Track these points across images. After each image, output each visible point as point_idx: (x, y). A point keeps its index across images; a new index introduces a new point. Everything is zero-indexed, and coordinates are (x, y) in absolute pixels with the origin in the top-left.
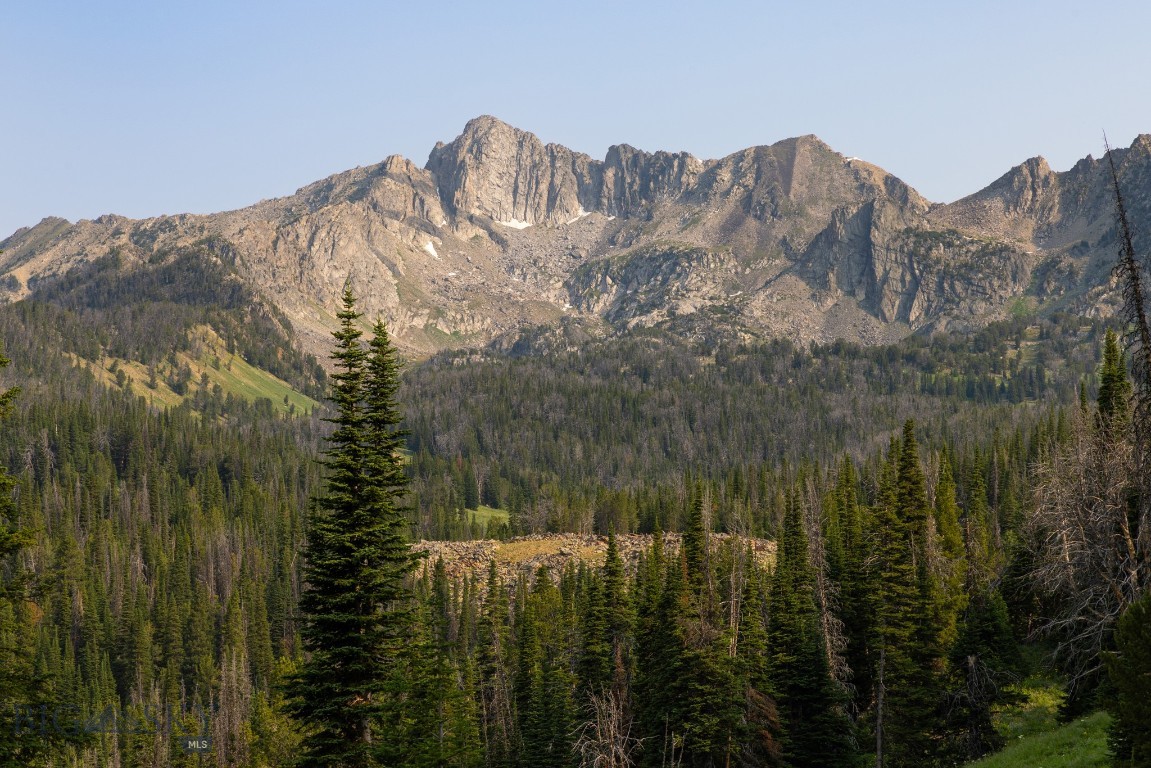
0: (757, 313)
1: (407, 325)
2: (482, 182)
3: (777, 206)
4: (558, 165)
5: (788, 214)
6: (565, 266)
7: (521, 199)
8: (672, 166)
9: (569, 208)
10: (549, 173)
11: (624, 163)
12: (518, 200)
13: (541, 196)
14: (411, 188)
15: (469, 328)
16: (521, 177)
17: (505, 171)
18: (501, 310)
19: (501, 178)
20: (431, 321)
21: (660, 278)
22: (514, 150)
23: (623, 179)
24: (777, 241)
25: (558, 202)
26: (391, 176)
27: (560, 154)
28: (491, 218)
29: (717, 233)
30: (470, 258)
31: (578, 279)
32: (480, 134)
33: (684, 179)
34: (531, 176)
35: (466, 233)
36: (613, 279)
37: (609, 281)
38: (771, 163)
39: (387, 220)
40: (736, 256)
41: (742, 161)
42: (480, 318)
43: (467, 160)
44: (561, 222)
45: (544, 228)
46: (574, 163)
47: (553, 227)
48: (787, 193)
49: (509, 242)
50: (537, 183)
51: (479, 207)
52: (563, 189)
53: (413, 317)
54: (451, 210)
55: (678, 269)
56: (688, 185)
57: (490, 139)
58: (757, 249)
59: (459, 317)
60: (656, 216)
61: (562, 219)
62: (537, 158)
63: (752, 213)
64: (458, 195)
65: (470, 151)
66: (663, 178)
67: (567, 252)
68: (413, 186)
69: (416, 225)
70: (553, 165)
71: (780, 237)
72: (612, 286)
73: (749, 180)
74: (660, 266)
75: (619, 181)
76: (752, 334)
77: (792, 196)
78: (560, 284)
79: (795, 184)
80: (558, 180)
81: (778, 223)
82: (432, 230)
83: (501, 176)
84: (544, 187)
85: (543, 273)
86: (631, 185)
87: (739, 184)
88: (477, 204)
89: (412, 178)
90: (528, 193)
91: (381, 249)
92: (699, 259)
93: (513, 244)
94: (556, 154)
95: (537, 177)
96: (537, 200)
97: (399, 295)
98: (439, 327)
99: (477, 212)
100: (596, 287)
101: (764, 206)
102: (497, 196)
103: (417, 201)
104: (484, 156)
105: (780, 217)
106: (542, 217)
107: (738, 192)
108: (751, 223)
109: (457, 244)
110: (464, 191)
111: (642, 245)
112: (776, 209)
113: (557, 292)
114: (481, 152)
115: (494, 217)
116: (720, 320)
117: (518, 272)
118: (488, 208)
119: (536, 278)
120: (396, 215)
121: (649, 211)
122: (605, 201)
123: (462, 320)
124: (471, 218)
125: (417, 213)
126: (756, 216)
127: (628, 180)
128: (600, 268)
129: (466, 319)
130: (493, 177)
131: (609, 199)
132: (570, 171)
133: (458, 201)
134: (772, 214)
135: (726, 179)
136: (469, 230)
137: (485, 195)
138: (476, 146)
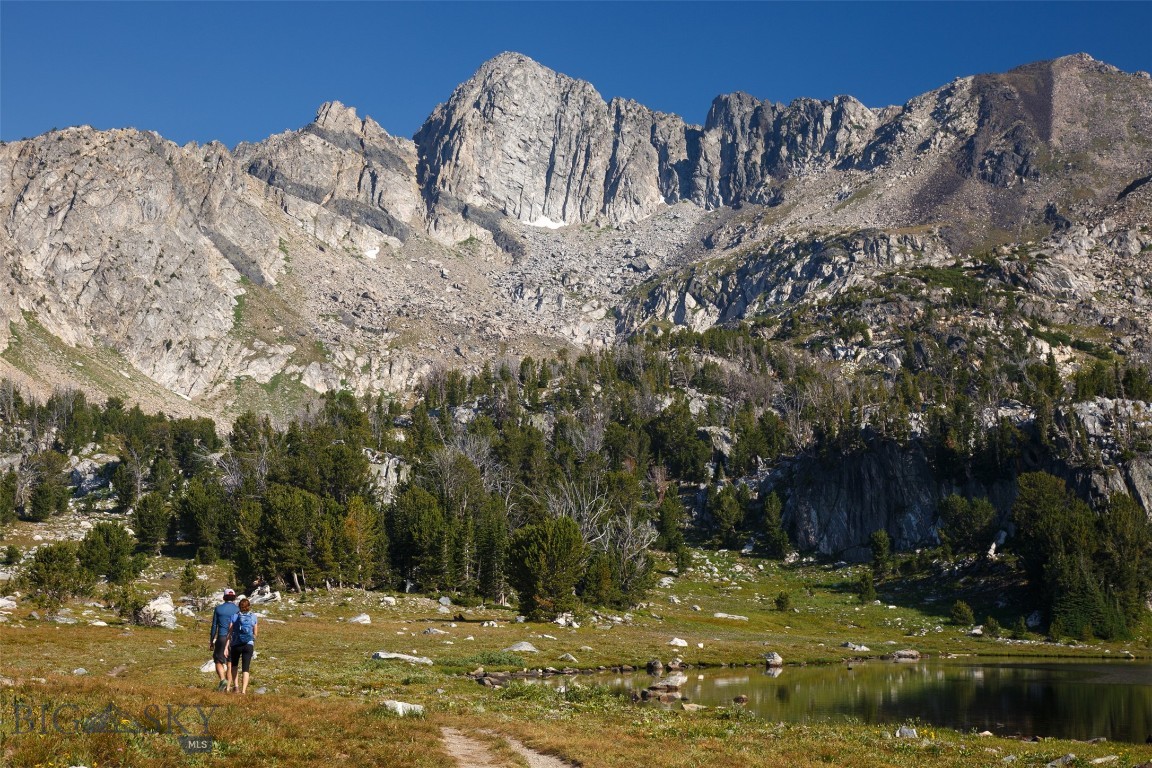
0: (1082, 285)
1: (232, 375)
2: (489, 151)
3: (1026, 157)
4: (626, 128)
5: (1051, 169)
6: (619, 284)
7: (559, 183)
8: (820, 118)
9: (641, 199)
10: (610, 142)
11: (737, 122)
12: (552, 184)
13: (592, 177)
14: (361, 158)
15: (377, 385)
16: (560, 146)
17: (533, 137)
18: (457, 351)
19: (527, 149)
20: (291, 369)
21: (788, 288)
22: (552, 106)
23: (734, 147)
24: (1033, 215)
25: (621, 187)
26: (321, 134)
27: (631, 115)
28: (504, 212)
29: (905, 208)
30: (446, 272)
31: (635, 302)
32: (497, 79)
33: (841, 136)
34: (578, 146)
35: (452, 233)
36: (699, 300)
37: (690, 301)
38: (1007, 96)
39: (291, 200)
40: (949, 242)
41: (951, 95)
42: (407, 364)
43: (469, 118)
44: (623, 220)
45: (594, 228)
46: (654, 128)
47: (610, 227)
48: (1045, 134)
49: (526, 249)
50: (588, 156)
51: (483, 194)
52: (631, 166)
53: (251, 359)
54: (430, 195)
55: (827, 270)
56: (849, 145)
57: (509, 84)
58: (992, 229)
59: (361, 362)
60: (789, 196)
61: (624, 212)
62: (591, 118)
63: (976, 171)
64: (445, 171)
65: (477, 105)
66: (804, 139)
67: (626, 262)
68: (365, 155)
69: (354, 215)
70: (617, 128)
71: (1040, 206)
72: (695, 311)
73: (968, 123)
74: (791, 266)
75: (728, 152)
76: (1079, 346)
77: (1055, 141)
78: (602, 312)
79: (1058, 123)
80: (623, 154)
81: (1032, 187)
82: (384, 222)
83: (526, 145)
84: (599, 163)
85: (573, 295)
86: (748, 155)
87: (947, 130)
88: (478, 187)
89: (366, 142)
90: (572, 174)
91: (229, 233)
92: (871, 249)
93: (533, 250)
94: (623, 112)
95: (589, 147)
96: (585, 184)
97: (238, 316)
98: (306, 382)
99: (477, 201)
100: (665, 315)
101: (1000, 158)
102: (517, 176)
103: (367, 177)
104: (497, 110)
105: (1036, 175)
106: (593, 213)
107: (944, 142)
108: (975, 189)
109: (429, 247)
110: (456, 165)
111: (758, 239)
112: (1024, 162)
113: (592, 327)
114: (492, 106)
115: (509, 211)
116: (955, 302)
117: (529, 293)
118: (498, 195)
119: (559, 302)
120: (314, 194)
121: (776, 191)
122: (702, 182)
123: (367, 368)
124: (465, 211)
125: (362, 196)
126: (984, 176)
127: (744, 148)
128: (675, 281)
129: (375, 366)
130: (511, 146)
131: (709, 180)
132: (646, 139)
133: (444, 182)
134: (1018, 172)
135: (920, 126)
136: (460, 229)
137: (494, 175)
138: (486, 96)
